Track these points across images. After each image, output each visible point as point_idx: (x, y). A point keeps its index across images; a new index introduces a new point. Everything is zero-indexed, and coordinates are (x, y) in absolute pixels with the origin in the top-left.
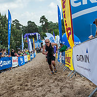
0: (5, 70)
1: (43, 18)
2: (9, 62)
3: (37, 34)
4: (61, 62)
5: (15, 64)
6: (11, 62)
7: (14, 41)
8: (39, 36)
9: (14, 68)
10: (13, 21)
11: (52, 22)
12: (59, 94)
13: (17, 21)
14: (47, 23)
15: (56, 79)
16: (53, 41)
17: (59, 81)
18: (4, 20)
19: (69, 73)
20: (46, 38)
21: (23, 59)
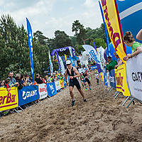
0: (30, 104)
1: (77, 24)
3: (70, 48)
4: (109, 85)
5: (43, 94)
7: (38, 62)
8: (73, 50)
9: (42, 100)
10: (35, 34)
11: (89, 28)
12: (112, 132)
13: (40, 33)
14: (83, 31)
15: (105, 111)
16: (94, 55)
17: (109, 113)
18: (22, 33)
19: (124, 101)
20: (83, 53)
21: (54, 87)
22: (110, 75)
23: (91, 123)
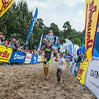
0: (17, 64)
1: (67, 23)
2: (23, 57)
4: (73, 72)
5: (28, 61)
6: (25, 58)
8: (58, 40)
10: (38, 20)
11: (75, 30)
13: (42, 20)
14: (70, 30)
15: (63, 88)
17: (66, 90)
18: (29, 16)
19: (79, 86)
20: (65, 44)
21: (37, 59)
22: (77, 65)
23: (51, 92)
